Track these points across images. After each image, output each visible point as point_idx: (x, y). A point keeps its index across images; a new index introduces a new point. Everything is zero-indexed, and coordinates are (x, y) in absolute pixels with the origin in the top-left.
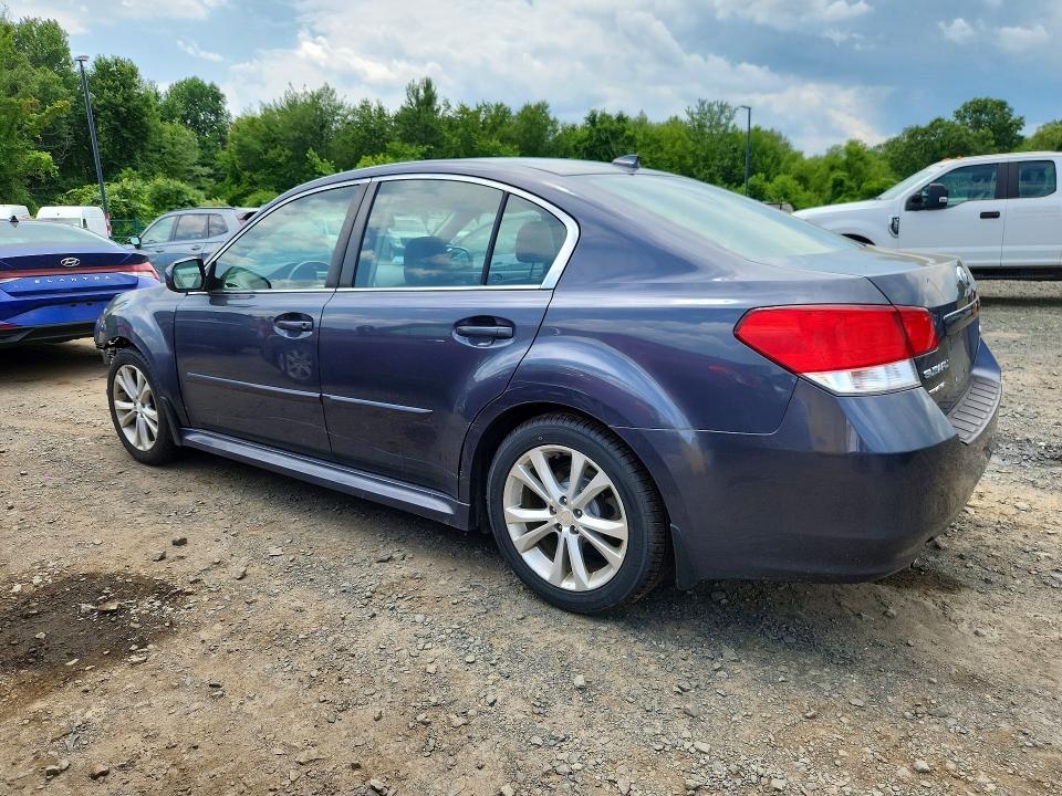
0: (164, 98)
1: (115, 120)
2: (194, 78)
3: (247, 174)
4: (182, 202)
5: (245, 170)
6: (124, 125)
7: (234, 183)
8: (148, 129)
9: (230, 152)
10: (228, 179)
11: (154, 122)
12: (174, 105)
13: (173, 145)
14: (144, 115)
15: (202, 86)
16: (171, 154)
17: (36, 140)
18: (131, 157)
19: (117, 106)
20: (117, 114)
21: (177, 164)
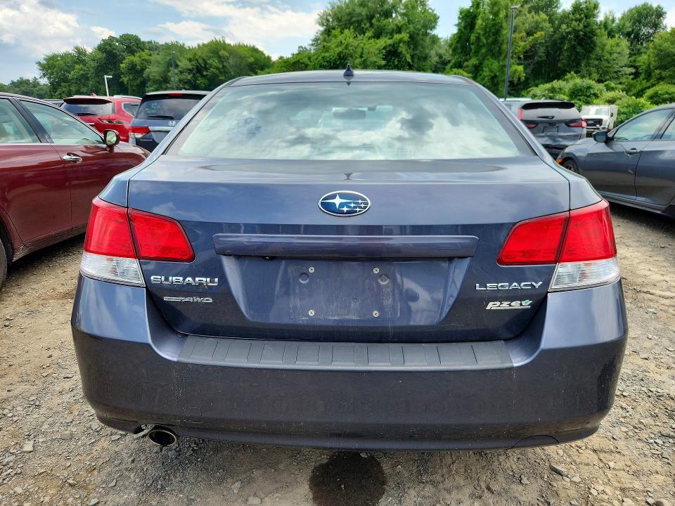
0: (617, 21)
1: (575, 41)
2: (645, 4)
3: (658, 71)
4: (588, 94)
5: (656, 69)
6: (580, 44)
7: (645, 78)
8: (595, 45)
9: (649, 56)
10: (643, 76)
11: (603, 39)
12: (624, 25)
13: (611, 54)
14: (596, 35)
15: (650, 8)
16: (607, 61)
17: (519, 58)
18: (578, 64)
19: (578, 31)
20: (577, 36)
21: (609, 67)
